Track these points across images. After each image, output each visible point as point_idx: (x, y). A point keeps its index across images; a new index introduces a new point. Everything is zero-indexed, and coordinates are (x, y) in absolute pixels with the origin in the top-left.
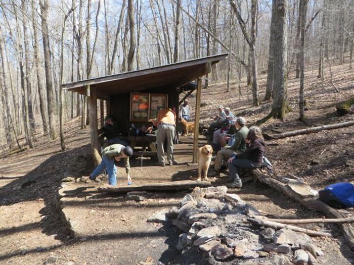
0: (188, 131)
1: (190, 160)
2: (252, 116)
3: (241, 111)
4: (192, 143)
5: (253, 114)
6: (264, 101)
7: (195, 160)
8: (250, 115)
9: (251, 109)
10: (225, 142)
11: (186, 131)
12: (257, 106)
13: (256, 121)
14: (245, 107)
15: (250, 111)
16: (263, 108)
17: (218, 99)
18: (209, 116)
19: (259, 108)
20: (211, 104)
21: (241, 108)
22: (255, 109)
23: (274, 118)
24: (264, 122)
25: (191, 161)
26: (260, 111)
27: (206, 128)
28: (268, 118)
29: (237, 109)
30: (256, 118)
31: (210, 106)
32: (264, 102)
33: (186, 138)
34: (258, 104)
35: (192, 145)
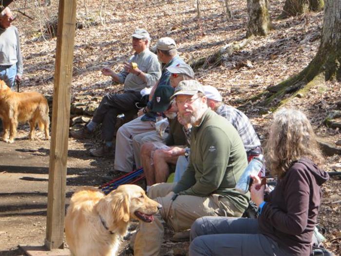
0: (15, 122)
1: (33, 237)
2: (245, 70)
3: (206, 53)
4: (44, 171)
5: (249, 64)
6: (283, 16)
7: (54, 237)
8: (240, 66)
9: (241, 44)
10: (162, 167)
11: (9, 123)
12: (261, 33)
13: (263, 88)
14: (217, 38)
15: (238, 53)
16: (283, 41)
17: (119, 7)
18: (90, 68)
19: (268, 40)
20: (96, 24)
21: (206, 40)
22: (252, 44)
23: (328, 78)
24: (293, 91)
25: (40, 243)
26: (272, 53)
27: (87, 114)
28: (307, 76)
29: (192, 44)
30: (259, 79)
31: (94, 32)
32: (284, 22)
33: (11, 149)
34: (265, 27)
35: (46, 177)
